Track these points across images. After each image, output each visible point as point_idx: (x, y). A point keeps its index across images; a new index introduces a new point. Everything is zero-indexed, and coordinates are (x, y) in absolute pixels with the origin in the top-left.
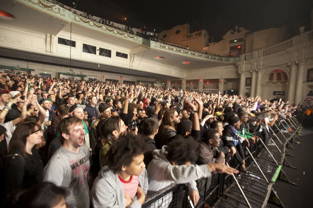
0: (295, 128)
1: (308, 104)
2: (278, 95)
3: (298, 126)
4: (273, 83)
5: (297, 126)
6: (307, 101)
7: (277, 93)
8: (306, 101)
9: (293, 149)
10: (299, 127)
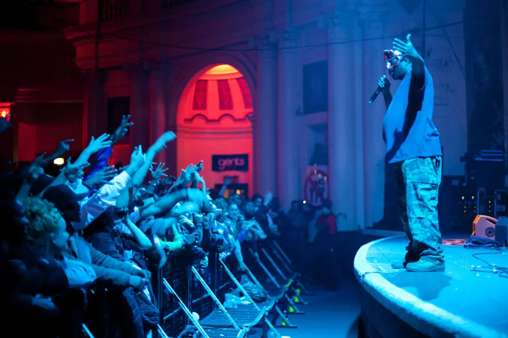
0: (278, 286)
1: (314, 194)
2: (228, 168)
3: (289, 276)
4: (208, 121)
5: (285, 278)
6: (312, 182)
7: (226, 162)
8: (309, 185)
9: (292, 326)
10: (291, 281)
